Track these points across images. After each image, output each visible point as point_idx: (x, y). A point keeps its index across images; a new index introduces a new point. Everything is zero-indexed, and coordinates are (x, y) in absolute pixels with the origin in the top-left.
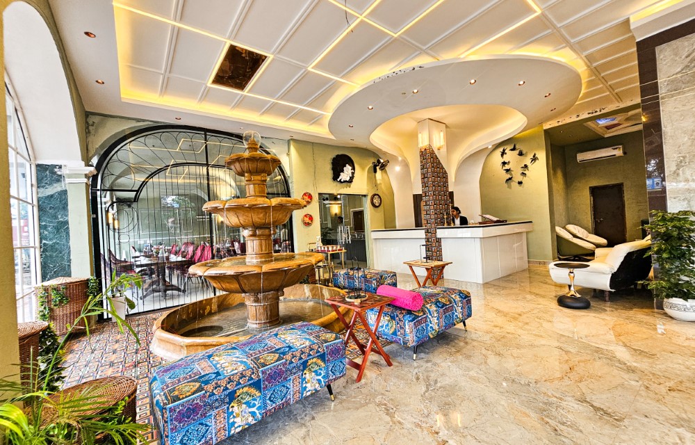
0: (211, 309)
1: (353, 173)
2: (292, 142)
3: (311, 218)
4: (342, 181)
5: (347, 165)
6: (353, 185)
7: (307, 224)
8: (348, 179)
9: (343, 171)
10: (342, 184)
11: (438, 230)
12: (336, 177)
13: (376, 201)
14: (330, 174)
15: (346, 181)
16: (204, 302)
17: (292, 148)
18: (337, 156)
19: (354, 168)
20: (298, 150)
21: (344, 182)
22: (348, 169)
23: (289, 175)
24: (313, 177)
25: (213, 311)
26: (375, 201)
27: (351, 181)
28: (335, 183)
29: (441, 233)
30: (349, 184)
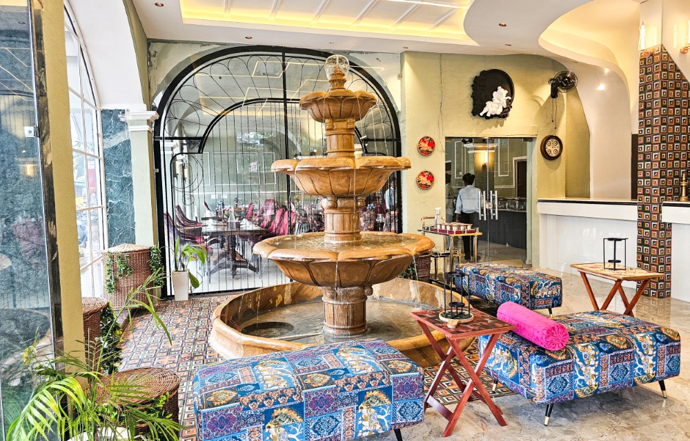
0: (283, 299)
1: (509, 102)
2: (406, 57)
3: (431, 178)
4: (488, 115)
5: (500, 88)
6: (507, 121)
7: (425, 187)
8: (499, 111)
9: (491, 99)
10: (487, 121)
11: (664, 209)
12: (477, 109)
13: (552, 149)
14: (468, 104)
15: (496, 116)
16: (275, 289)
17: (407, 66)
18: (483, 73)
19: (511, 93)
20: (414, 68)
21: (492, 116)
22: (500, 95)
23: (400, 109)
24: (439, 111)
25: (285, 303)
26: (548, 148)
27: (504, 115)
28: (476, 120)
29: (669, 214)
30: (500, 120)
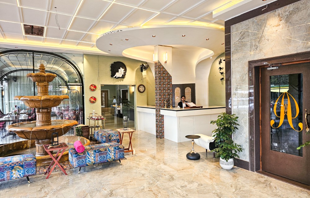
1: (125, 73)
2: (84, 56)
3: (95, 99)
4: (117, 77)
5: (121, 68)
6: (125, 79)
7: (93, 102)
8: (121, 76)
9: (118, 71)
10: (117, 79)
12: (113, 75)
13: (142, 89)
14: (109, 73)
15: (120, 77)
17: (85, 59)
18: (114, 62)
19: (125, 70)
20: (87, 59)
21: (118, 78)
22: (121, 70)
23: (83, 74)
24: (98, 76)
26: (140, 89)
27: (123, 77)
28: (112, 79)
30: (122, 79)
